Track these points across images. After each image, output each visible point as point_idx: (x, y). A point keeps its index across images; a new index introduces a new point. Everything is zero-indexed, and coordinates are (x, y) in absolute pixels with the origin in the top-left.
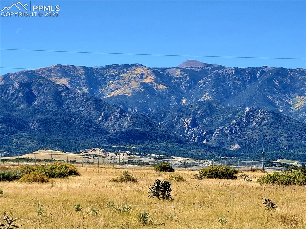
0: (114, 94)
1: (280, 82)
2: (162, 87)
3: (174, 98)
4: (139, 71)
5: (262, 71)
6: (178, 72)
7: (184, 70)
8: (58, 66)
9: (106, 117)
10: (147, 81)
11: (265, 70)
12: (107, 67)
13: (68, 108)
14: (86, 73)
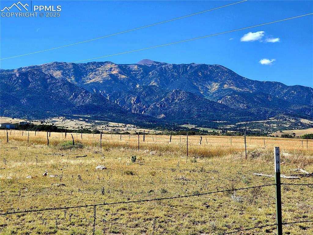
0: (91, 81)
1: (203, 73)
2: (123, 76)
3: (131, 84)
4: (109, 66)
5: (191, 66)
6: (136, 67)
7: (139, 66)
8: (55, 63)
9: (76, 96)
10: (114, 73)
11: (193, 65)
12: (89, 63)
13: (51, 90)
14: (74, 67)
